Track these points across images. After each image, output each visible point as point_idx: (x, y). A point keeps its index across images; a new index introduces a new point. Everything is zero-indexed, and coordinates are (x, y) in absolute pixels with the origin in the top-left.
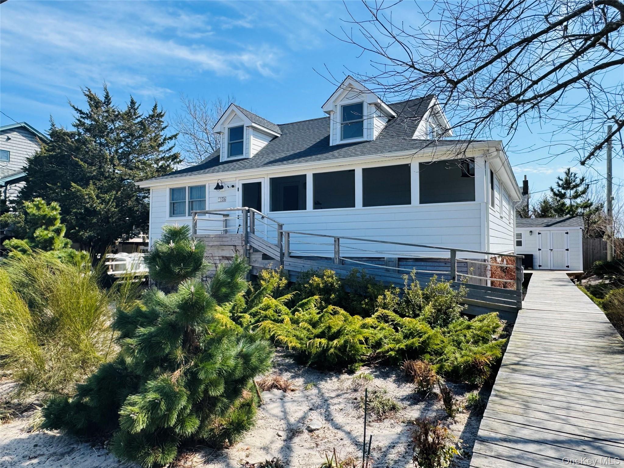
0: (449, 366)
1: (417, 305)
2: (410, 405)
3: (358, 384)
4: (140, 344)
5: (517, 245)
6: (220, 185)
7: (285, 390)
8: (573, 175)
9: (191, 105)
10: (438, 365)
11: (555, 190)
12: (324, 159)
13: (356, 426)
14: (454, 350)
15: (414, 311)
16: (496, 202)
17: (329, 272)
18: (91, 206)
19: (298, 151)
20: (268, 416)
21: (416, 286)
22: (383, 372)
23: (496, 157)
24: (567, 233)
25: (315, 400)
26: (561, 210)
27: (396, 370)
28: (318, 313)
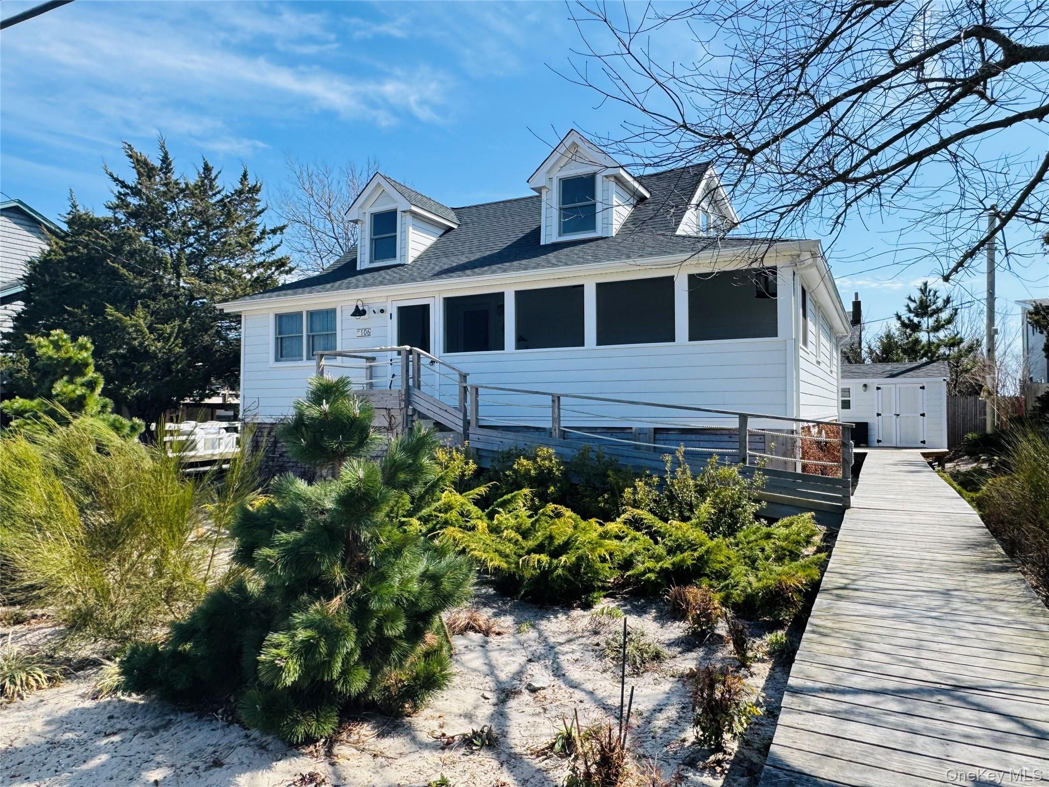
0: (739, 595)
1: (686, 504)
2: (680, 653)
3: (599, 623)
4: (283, 557)
5: (843, 408)
6: (361, 308)
7: (487, 633)
8: (932, 293)
9: (305, 174)
10: (722, 594)
11: (904, 318)
12: (535, 268)
13: (602, 683)
14: (747, 570)
15: (681, 512)
16: (811, 337)
17: (544, 451)
18: (141, 344)
19: (488, 253)
20: (465, 671)
21: (684, 472)
22: (637, 606)
23: (811, 266)
24: (923, 388)
25: (535, 648)
26: (913, 350)
27: (656, 603)
28: (530, 517)
